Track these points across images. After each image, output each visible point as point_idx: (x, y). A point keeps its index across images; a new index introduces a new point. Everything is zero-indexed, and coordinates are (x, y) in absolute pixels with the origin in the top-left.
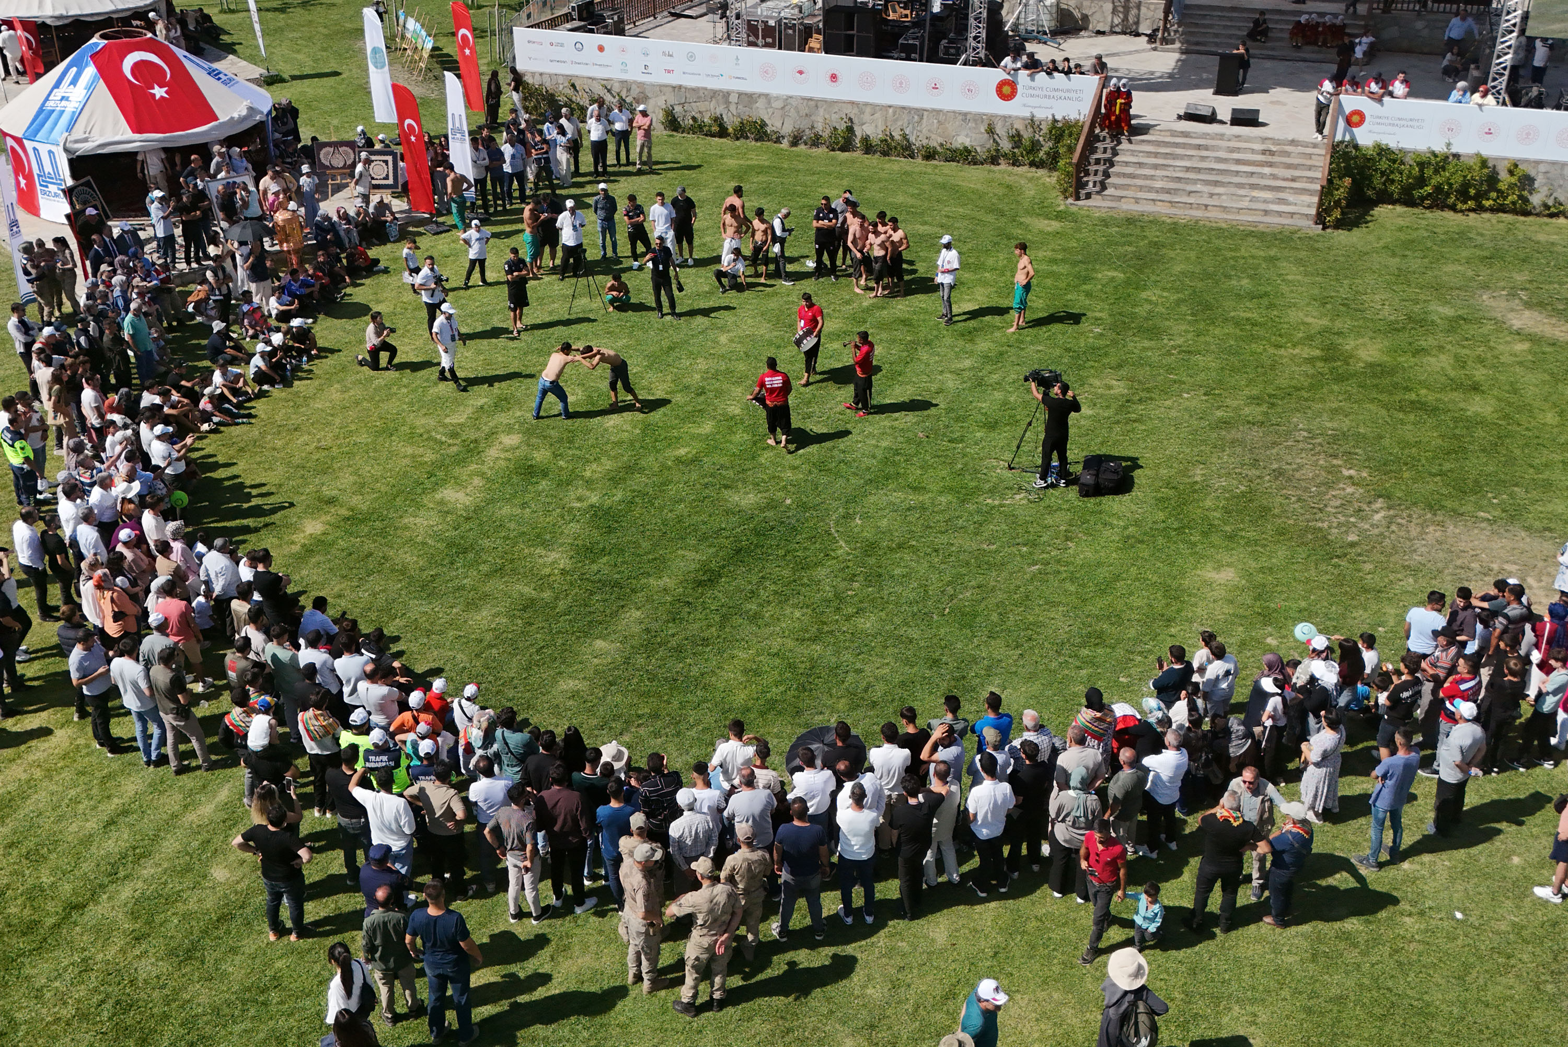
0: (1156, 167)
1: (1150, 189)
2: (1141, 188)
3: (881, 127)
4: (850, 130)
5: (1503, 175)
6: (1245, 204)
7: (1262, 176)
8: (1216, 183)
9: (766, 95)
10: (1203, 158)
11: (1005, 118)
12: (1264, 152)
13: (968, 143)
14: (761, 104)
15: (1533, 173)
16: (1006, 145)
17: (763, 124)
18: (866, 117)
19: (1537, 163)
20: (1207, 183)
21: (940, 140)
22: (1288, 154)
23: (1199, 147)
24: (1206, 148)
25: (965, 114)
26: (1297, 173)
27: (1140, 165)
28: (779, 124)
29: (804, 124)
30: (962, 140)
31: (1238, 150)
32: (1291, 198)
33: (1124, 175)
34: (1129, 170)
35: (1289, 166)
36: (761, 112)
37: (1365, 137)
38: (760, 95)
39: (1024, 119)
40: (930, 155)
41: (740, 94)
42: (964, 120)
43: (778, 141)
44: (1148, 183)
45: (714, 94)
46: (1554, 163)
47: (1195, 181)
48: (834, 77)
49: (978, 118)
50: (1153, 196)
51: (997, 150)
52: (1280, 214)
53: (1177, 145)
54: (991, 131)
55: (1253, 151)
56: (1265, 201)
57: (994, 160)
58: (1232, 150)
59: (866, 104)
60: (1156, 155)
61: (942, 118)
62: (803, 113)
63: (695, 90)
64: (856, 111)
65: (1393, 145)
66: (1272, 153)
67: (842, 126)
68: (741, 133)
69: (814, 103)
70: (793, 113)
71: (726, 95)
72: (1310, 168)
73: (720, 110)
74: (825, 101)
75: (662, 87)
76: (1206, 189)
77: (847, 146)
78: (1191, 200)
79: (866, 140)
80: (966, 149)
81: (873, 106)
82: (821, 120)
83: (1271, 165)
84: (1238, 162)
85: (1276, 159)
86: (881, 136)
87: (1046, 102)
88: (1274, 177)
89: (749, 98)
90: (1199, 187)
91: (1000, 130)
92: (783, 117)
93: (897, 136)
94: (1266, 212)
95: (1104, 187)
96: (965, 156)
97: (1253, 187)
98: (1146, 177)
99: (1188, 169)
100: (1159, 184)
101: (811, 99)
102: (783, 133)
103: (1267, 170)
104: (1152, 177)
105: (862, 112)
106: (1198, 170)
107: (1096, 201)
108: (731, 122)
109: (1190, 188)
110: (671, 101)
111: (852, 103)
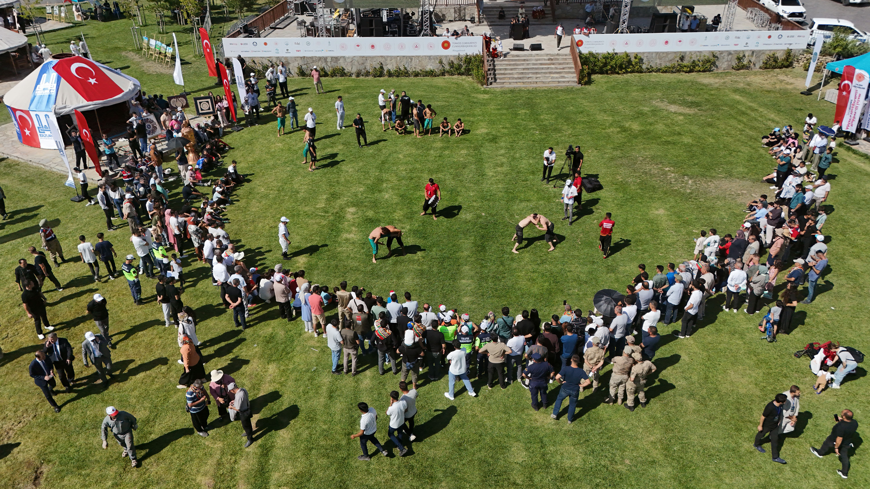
0: (512, 69)
1: (513, 78)
2: (510, 78)
3: (395, 66)
4: (382, 68)
5: (633, 59)
6: (550, 80)
7: (552, 68)
8: (536, 73)
9: (344, 57)
10: (528, 64)
11: (446, 56)
12: (549, 60)
13: (432, 68)
14: (341, 61)
15: (642, 57)
16: (447, 68)
17: (344, 69)
18: (388, 62)
19: (644, 53)
20: (533, 73)
21: (420, 68)
22: (558, 59)
23: (524, 60)
24: (527, 60)
25: (430, 57)
26: (564, 66)
27: (506, 69)
28: (350, 69)
29: (361, 67)
30: (429, 67)
31: (539, 60)
32: (566, 76)
33: (501, 74)
34: (502, 72)
35: (560, 64)
36: (341, 64)
37: (584, 50)
38: (341, 57)
39: (454, 56)
40: (417, 75)
41: (332, 58)
42: (430, 59)
43: (350, 76)
44: (511, 76)
45: (320, 58)
46: (649, 53)
47: (528, 73)
48: (373, 46)
49: (435, 57)
50: (515, 81)
51: (444, 70)
52: (564, 82)
53: (515, 60)
54: (441, 62)
55: (545, 60)
56: (557, 78)
57: (443, 74)
58: (537, 60)
59: (388, 57)
60: (510, 65)
61: (420, 59)
62: (360, 63)
63: (311, 58)
64: (383, 59)
65: (594, 52)
66: (552, 60)
67: (378, 67)
68: (334, 74)
69: (366, 58)
70: (356, 63)
71: (325, 59)
72: (568, 64)
73: (324, 65)
74: (370, 57)
75: (296, 58)
76: (534, 76)
77: (381, 75)
78: (530, 81)
79: (389, 71)
80: (431, 71)
81: (391, 57)
82: (369, 65)
83: (553, 64)
84: (541, 64)
85: (554, 62)
86: (395, 69)
87: (462, 48)
88: (556, 68)
89: (336, 59)
90: (530, 75)
91: (445, 61)
92: (352, 65)
93: (402, 68)
94: (559, 82)
95: (495, 80)
96: (431, 74)
97: (550, 73)
98: (510, 74)
99: (524, 69)
100: (516, 76)
101: (363, 57)
102: (352, 72)
103: (553, 66)
104: (512, 74)
105: (386, 60)
106: (528, 69)
107: (494, 85)
108: (329, 70)
109: (528, 76)
110: (301, 64)
111: (382, 56)
